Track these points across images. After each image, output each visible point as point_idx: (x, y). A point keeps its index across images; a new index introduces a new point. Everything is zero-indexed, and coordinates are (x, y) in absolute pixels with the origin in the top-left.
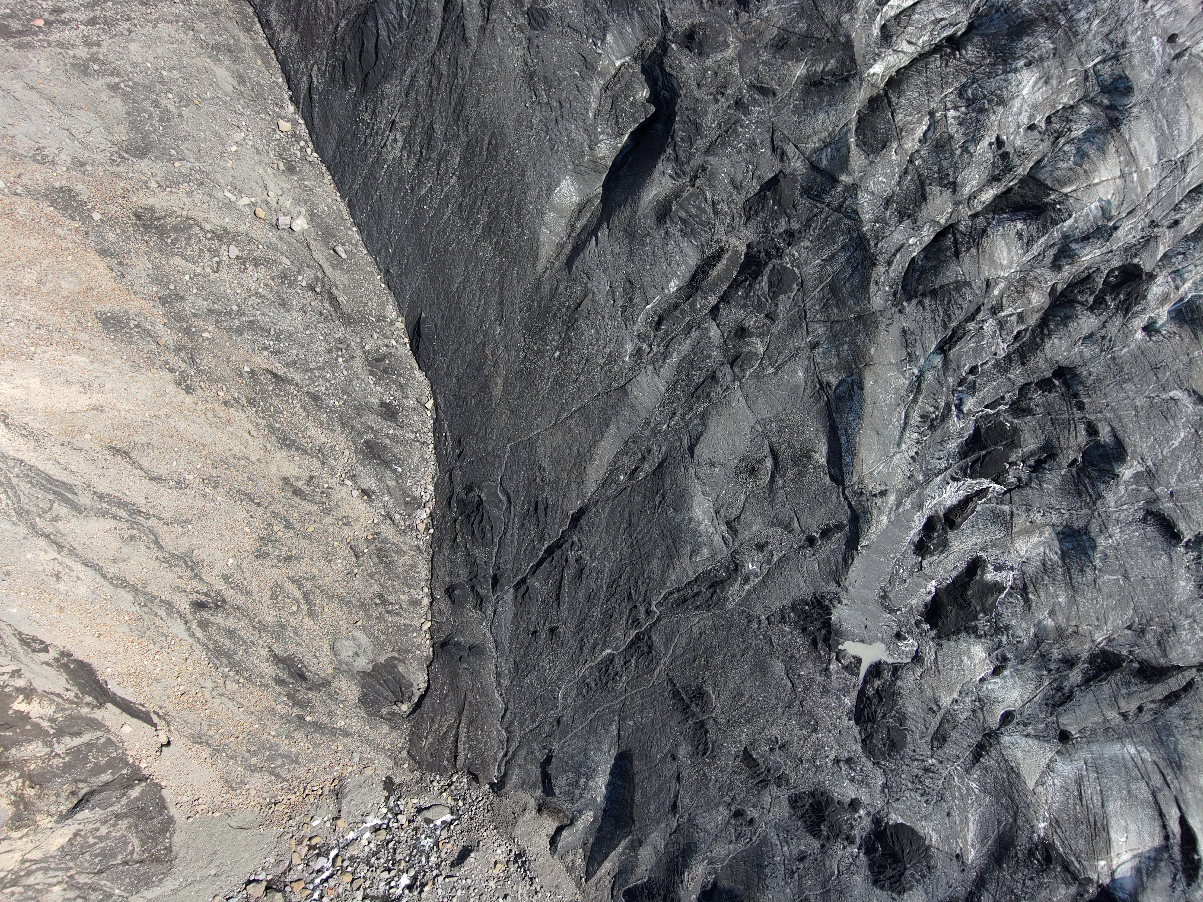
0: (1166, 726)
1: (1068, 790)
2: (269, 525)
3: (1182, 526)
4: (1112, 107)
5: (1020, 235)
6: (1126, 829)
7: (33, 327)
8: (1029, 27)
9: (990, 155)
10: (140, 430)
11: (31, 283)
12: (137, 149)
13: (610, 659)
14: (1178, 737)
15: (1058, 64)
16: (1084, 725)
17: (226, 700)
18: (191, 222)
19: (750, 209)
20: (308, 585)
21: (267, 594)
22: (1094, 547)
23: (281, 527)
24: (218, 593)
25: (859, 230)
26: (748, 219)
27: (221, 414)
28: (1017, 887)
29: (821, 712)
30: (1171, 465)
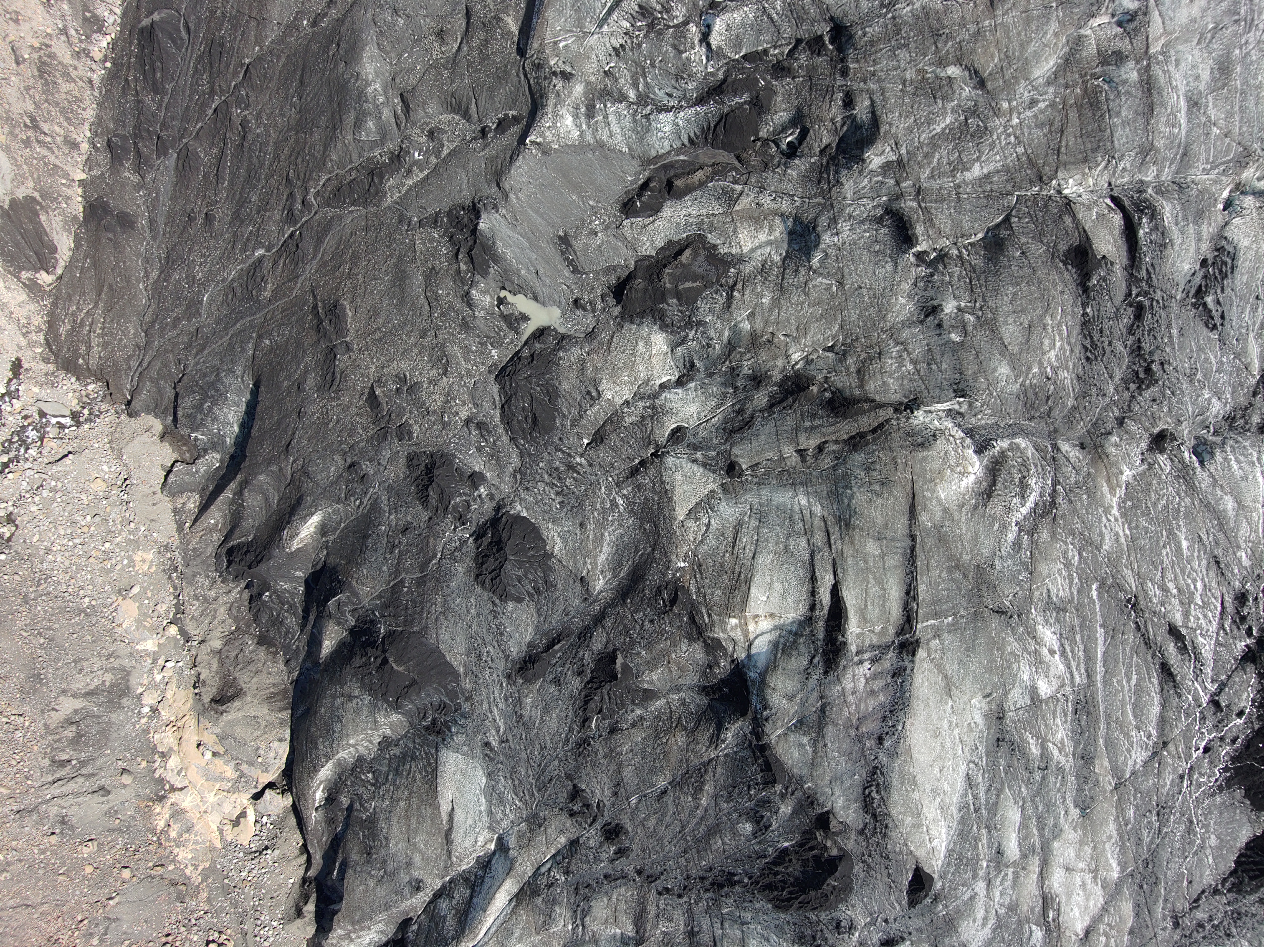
0: (845, 476)
1: (722, 534)
3: (919, 230)
6: (770, 588)
14: (855, 490)
22: (817, 245)
28: (634, 628)
29: (456, 350)
30: (926, 155)
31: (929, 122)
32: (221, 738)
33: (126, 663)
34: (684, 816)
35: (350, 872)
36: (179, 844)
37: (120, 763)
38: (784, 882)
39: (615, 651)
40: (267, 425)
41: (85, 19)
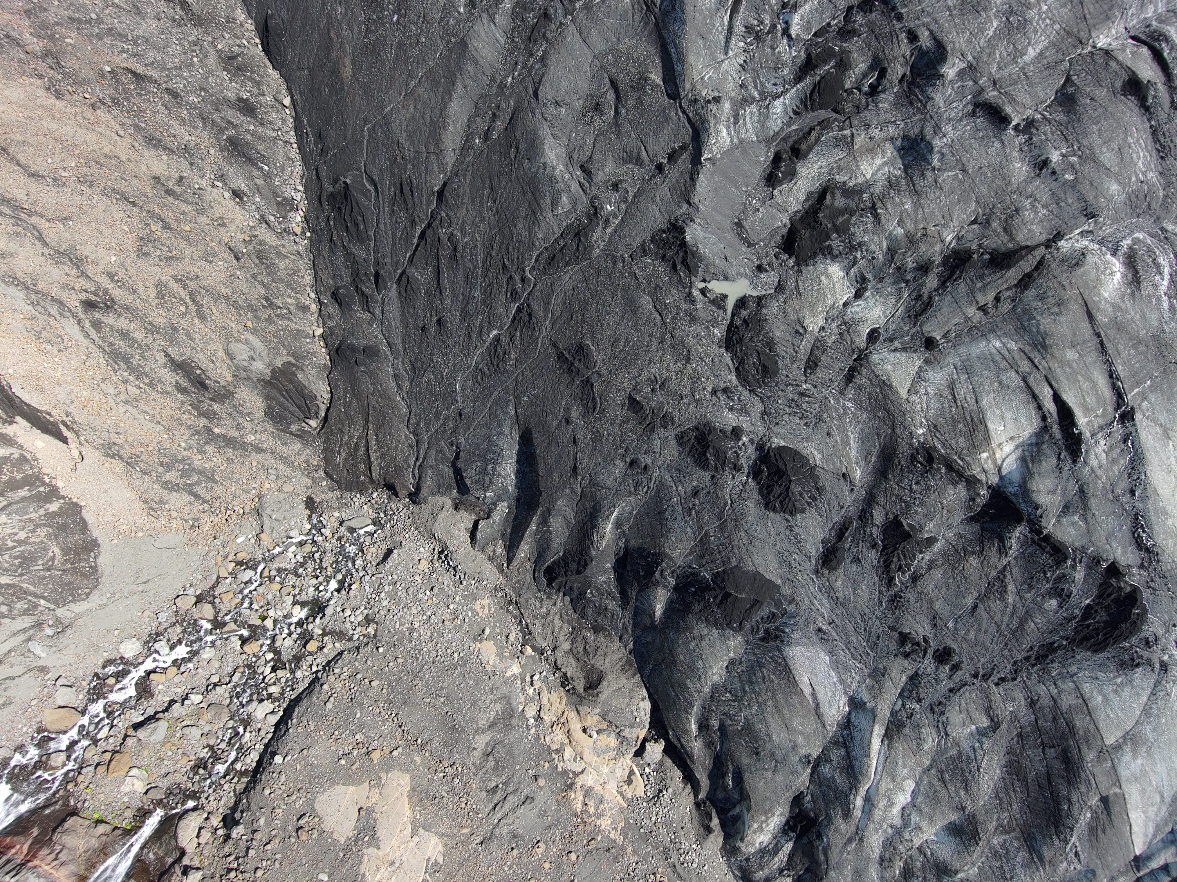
0: (1025, 311)
1: (941, 396)
2: (147, 225)
3: (1008, 110)
6: (1003, 418)
10: (15, 129)
13: (498, 340)
14: (1039, 318)
16: (947, 329)
17: (130, 408)
20: (193, 285)
21: (153, 292)
22: (931, 150)
23: (158, 227)
24: (106, 292)
27: (89, 116)
28: (905, 494)
29: (691, 341)
30: (989, 55)
31: (982, 31)
32: (603, 716)
33: (504, 690)
34: (997, 618)
35: (747, 775)
36: (599, 815)
37: (530, 771)
38: (1097, 629)
39: (896, 517)
40: (551, 461)
41: (278, 204)
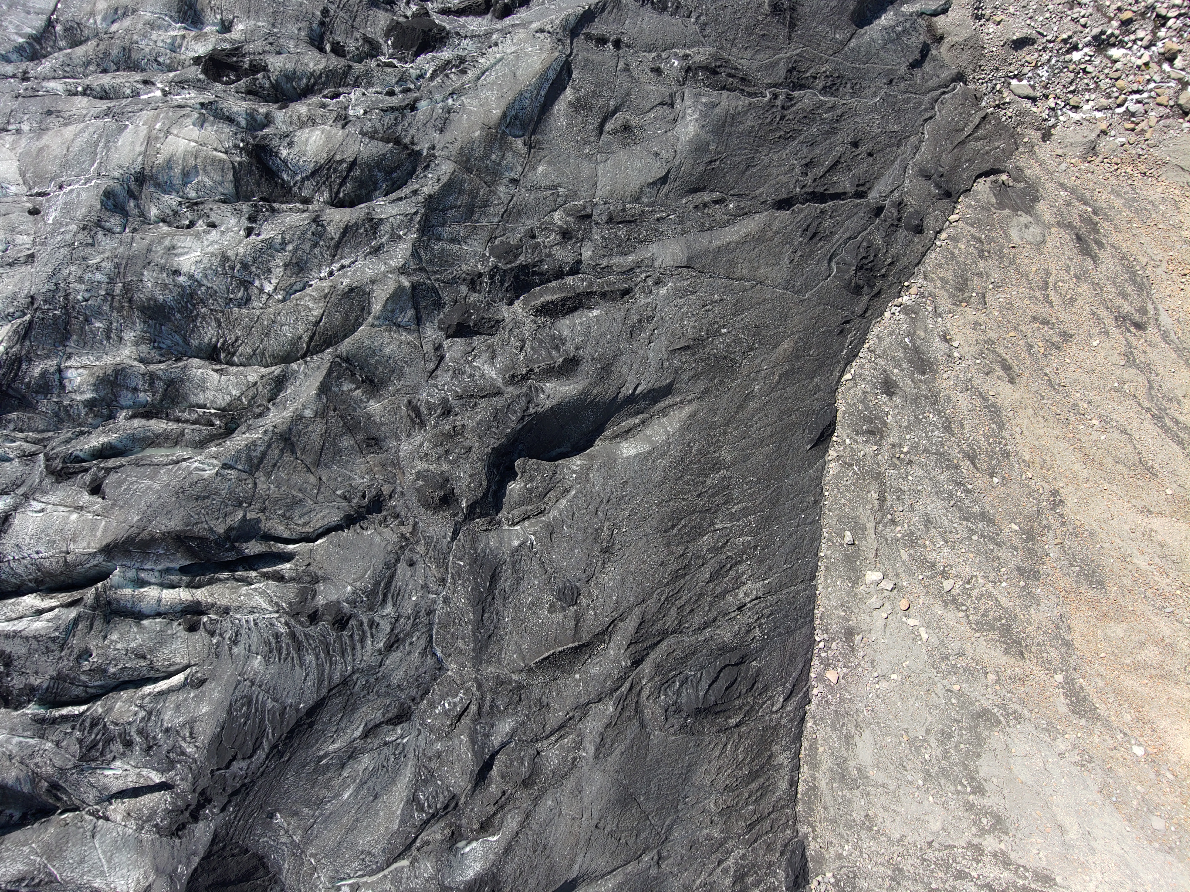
2: (1046, 355)
4: (131, 195)
5: (290, 144)
7: (1167, 610)
8: (148, 308)
9: (265, 226)
10: (1119, 477)
11: (1152, 648)
12: (988, 720)
13: (825, 90)
15: (153, 254)
18: (974, 626)
19: (492, 327)
20: (1039, 294)
21: (1078, 304)
23: (1036, 348)
24: (1118, 326)
25: (419, 240)
26: (498, 322)
27: (1037, 459)
